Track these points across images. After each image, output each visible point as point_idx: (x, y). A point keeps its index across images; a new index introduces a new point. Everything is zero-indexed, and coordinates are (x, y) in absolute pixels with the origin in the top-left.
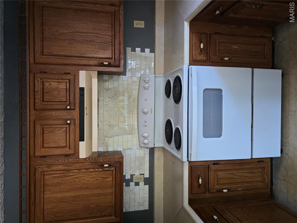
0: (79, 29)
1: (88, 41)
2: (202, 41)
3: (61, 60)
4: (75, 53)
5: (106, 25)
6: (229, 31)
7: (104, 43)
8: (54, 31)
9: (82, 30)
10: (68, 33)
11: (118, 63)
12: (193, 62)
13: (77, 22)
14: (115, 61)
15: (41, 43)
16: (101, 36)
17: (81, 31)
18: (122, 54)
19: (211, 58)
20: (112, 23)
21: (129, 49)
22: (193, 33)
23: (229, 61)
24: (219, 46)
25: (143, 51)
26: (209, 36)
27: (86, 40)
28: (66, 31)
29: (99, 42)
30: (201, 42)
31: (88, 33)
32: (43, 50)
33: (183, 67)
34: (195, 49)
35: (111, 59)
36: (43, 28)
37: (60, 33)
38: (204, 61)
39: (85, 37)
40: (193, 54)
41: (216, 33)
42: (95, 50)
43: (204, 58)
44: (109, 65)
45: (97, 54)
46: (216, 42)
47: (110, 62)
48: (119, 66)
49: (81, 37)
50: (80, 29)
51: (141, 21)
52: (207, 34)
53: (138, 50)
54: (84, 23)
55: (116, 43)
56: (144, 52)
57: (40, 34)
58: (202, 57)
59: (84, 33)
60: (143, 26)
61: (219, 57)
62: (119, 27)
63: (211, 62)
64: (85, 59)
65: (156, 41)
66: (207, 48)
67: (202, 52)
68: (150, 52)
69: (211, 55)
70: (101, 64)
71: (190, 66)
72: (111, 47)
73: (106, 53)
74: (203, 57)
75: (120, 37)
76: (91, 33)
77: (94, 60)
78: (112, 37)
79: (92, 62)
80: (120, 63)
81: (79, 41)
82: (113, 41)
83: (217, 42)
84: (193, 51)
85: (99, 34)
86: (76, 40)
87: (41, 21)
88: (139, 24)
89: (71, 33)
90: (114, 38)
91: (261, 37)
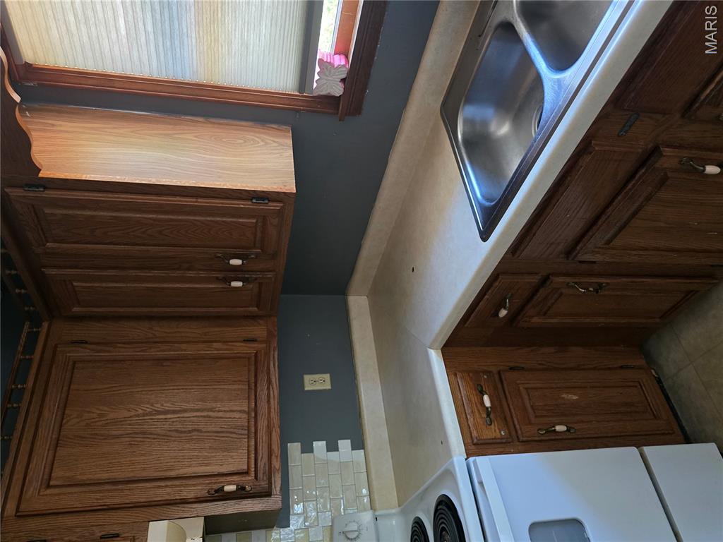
0: (162, 405)
1: (185, 432)
2: (484, 389)
3: (98, 496)
4: (144, 469)
5: (236, 387)
6: (543, 362)
7: (227, 432)
8: (95, 415)
9: (168, 405)
10: (131, 417)
11: (264, 484)
12: (476, 447)
13: (159, 388)
14: (256, 477)
15: (51, 453)
16: (220, 414)
17: (167, 408)
18: (277, 457)
19: (519, 432)
20: (249, 381)
21: (294, 448)
22: (456, 375)
23: (567, 433)
24: (530, 399)
25: (332, 447)
26: (497, 377)
27: (177, 431)
28: (126, 414)
29: (214, 429)
30: (482, 393)
31: (185, 411)
32: (51, 473)
33: (452, 463)
34: (473, 412)
35: (247, 473)
36: (64, 413)
37: (109, 421)
38: (504, 441)
39: (176, 421)
40: (469, 425)
41: (512, 369)
42: (200, 454)
43: (500, 433)
44: (241, 494)
45: (207, 465)
46: (519, 390)
47: (241, 484)
48: (267, 494)
49: (164, 425)
50: (165, 405)
51: (321, 375)
52: (490, 372)
53: (319, 446)
54: (175, 388)
55: (259, 429)
56: (336, 449)
57: (53, 431)
58: (495, 431)
59: (174, 412)
60: (328, 386)
61: (540, 427)
62: (268, 388)
63: (523, 442)
64: (169, 483)
65: (365, 417)
66: (501, 406)
67: (492, 416)
68: (353, 448)
69: (516, 423)
70: (216, 491)
71: (471, 459)
72: (246, 440)
73: (232, 457)
74: (497, 431)
75: (269, 412)
76: (192, 410)
77: (194, 485)
78: (248, 413)
79: (190, 492)
80: (271, 483)
81: (159, 435)
82: (252, 423)
83: (521, 388)
84: (468, 417)
85: (214, 412)
86: (151, 434)
87: (64, 396)
88: (317, 382)
89: (138, 416)
90: (253, 415)
91: (622, 367)
